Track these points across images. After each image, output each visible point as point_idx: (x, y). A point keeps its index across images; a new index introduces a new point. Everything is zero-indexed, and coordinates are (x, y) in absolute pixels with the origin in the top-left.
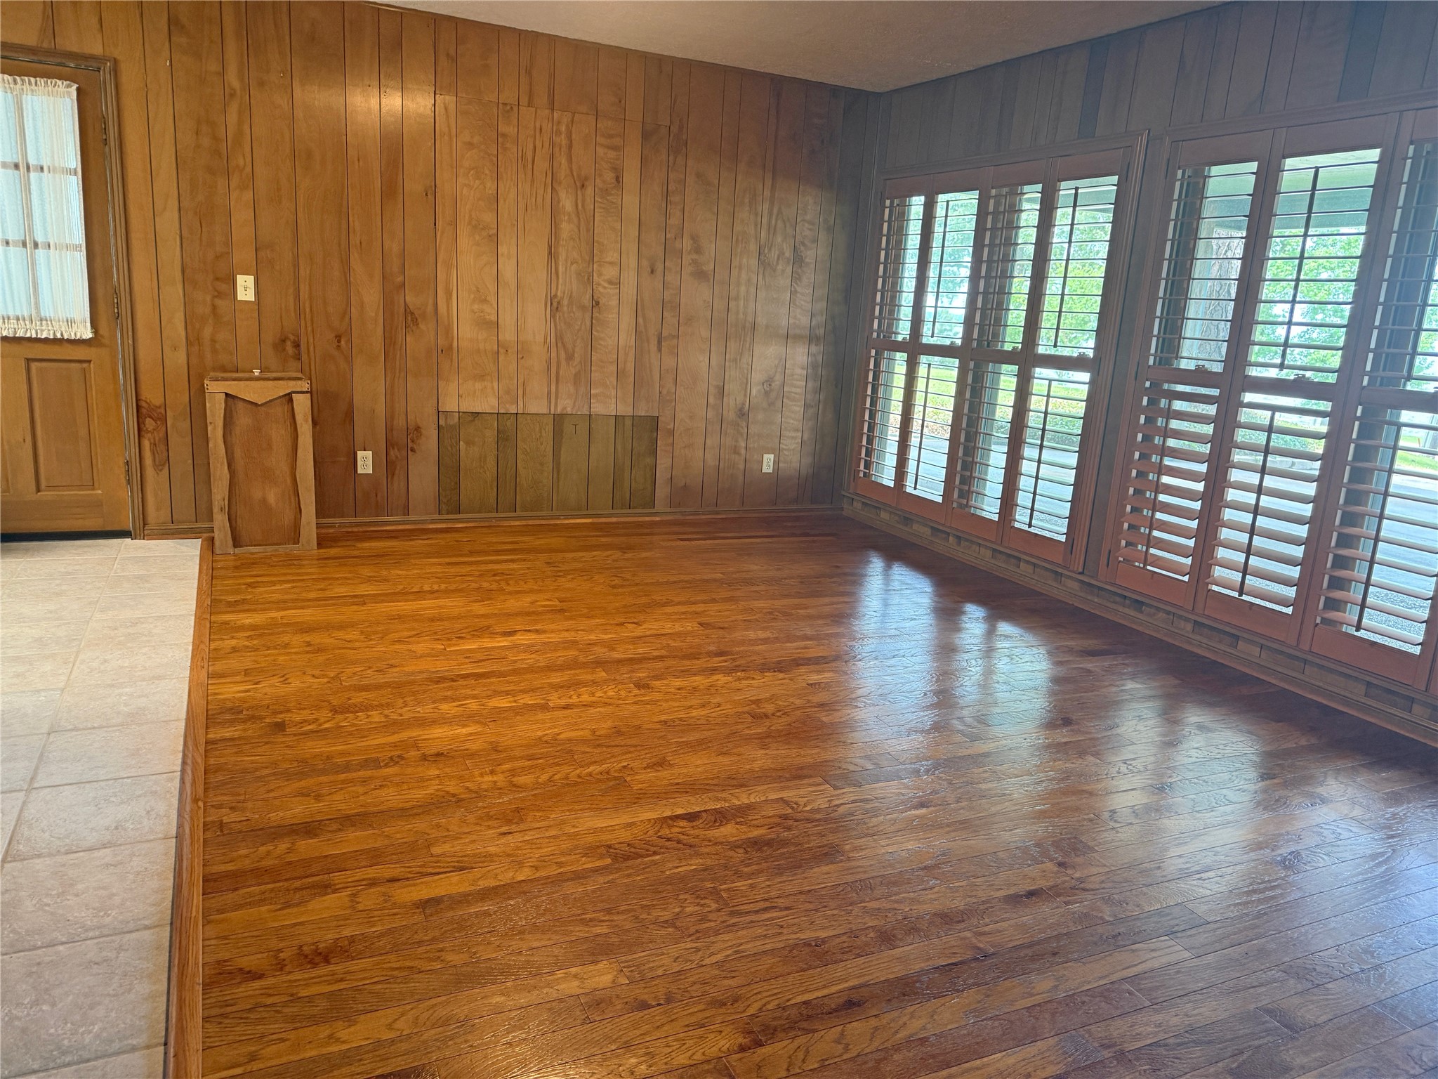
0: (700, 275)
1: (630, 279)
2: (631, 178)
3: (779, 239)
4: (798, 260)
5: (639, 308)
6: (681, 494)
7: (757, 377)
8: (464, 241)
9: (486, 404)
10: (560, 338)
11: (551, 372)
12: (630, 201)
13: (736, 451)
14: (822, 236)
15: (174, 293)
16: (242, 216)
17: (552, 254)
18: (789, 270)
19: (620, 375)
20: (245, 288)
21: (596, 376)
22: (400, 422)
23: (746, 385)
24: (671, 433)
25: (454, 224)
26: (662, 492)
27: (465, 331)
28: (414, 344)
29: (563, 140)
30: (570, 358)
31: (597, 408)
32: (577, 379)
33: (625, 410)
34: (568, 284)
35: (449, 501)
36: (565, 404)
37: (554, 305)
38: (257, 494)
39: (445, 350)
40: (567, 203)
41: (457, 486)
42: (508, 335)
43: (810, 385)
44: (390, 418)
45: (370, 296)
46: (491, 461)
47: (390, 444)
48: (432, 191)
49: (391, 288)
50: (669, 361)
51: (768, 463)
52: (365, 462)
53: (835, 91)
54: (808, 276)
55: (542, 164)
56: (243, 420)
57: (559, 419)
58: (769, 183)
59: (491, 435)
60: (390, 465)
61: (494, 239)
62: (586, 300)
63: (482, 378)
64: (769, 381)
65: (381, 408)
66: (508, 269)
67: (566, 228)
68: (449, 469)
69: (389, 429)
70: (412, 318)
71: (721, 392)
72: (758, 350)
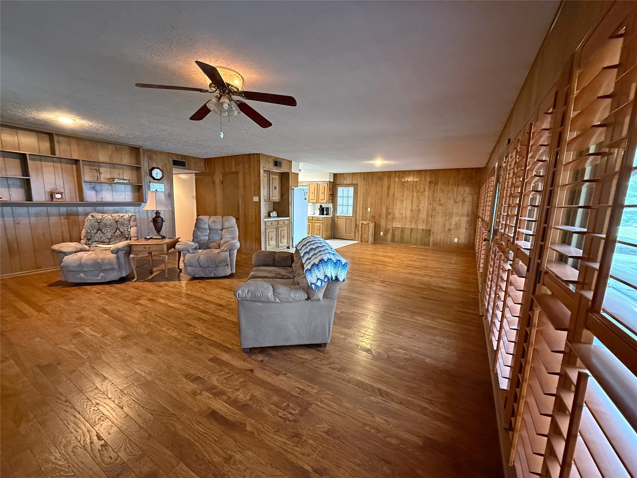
0: (441, 205)
1: (426, 205)
2: (427, 190)
3: (459, 197)
4: (464, 201)
5: (428, 210)
6: (435, 244)
7: (453, 223)
8: (398, 202)
9: (400, 226)
10: (413, 216)
11: (411, 221)
12: (427, 193)
13: (448, 237)
14: (470, 196)
15: (361, 211)
16: (369, 200)
17: (412, 203)
18: (462, 203)
19: (423, 222)
20: (369, 210)
21: (419, 222)
22: (387, 228)
23: (450, 225)
24: (433, 233)
25: (397, 200)
26: (431, 243)
27: (397, 215)
28: (390, 217)
29: (415, 186)
30: (414, 219)
31: (419, 227)
32: (415, 223)
33: (424, 228)
34: (414, 207)
35: (393, 241)
36: (413, 227)
37: (412, 211)
38: (364, 236)
39: (393, 218)
40: (415, 195)
41: (394, 239)
42: (404, 215)
43: (467, 225)
44: (386, 227)
45: (384, 210)
46: (400, 234)
47: (385, 231)
48: (394, 195)
49: (387, 209)
50: (433, 220)
51: (456, 240)
52: (382, 234)
53: (473, 169)
54: (466, 204)
55: (411, 189)
56: (363, 226)
57: (412, 229)
58: (456, 187)
59: (400, 231)
60: (385, 234)
61: (403, 201)
62: (418, 210)
63: (399, 222)
64: (457, 224)
65: (384, 226)
66: (404, 205)
67: (415, 199)
68: (393, 235)
69: (385, 229)
70: (390, 213)
71: (444, 226)
72: (454, 218)
